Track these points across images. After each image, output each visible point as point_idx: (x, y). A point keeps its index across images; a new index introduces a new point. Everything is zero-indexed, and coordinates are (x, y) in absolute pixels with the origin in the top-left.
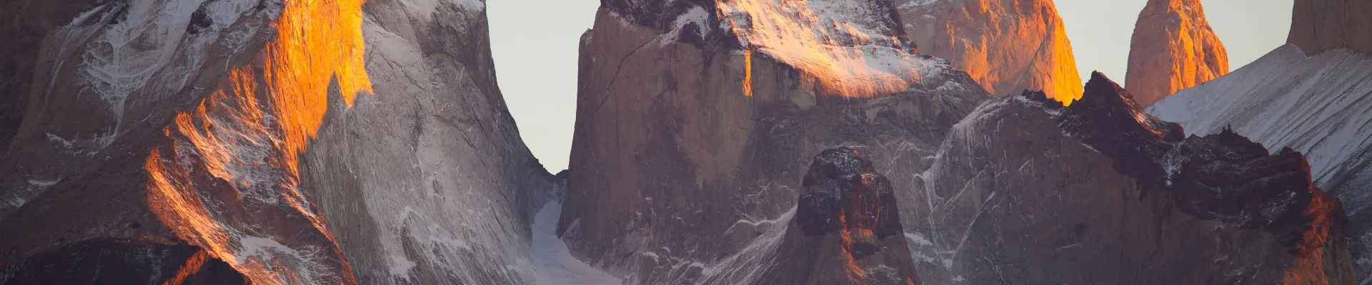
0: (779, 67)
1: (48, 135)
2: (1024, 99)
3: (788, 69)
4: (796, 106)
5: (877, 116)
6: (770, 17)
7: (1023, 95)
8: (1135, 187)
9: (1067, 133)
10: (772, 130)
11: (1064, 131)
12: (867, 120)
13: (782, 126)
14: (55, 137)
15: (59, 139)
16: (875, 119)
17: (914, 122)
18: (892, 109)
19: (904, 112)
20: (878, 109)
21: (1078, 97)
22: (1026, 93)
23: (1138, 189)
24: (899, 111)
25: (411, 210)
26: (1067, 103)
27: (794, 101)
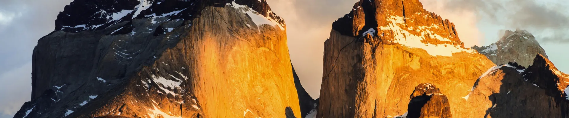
0: (405, 52)
1: (98, 78)
2: (509, 66)
3: (408, 53)
4: (412, 69)
5: (446, 73)
6: (402, 32)
7: (508, 64)
8: (554, 101)
9: (526, 79)
10: (402, 78)
11: (525, 79)
12: (442, 75)
13: (406, 77)
14: (100, 79)
15: (102, 79)
16: (446, 74)
17: (462, 76)
18: (453, 70)
19: (458, 71)
20: (447, 70)
21: (531, 65)
22: (510, 63)
23: (555, 102)
24: (456, 71)
25: (249, 111)
26: (526, 67)
27: (411, 66)
